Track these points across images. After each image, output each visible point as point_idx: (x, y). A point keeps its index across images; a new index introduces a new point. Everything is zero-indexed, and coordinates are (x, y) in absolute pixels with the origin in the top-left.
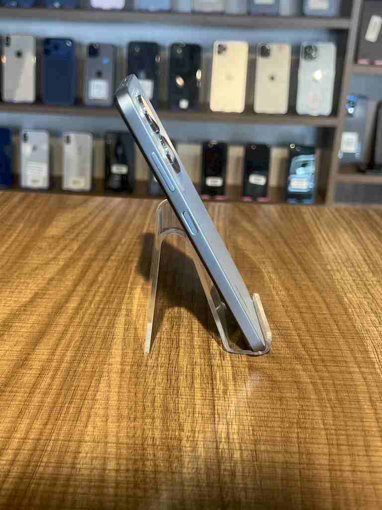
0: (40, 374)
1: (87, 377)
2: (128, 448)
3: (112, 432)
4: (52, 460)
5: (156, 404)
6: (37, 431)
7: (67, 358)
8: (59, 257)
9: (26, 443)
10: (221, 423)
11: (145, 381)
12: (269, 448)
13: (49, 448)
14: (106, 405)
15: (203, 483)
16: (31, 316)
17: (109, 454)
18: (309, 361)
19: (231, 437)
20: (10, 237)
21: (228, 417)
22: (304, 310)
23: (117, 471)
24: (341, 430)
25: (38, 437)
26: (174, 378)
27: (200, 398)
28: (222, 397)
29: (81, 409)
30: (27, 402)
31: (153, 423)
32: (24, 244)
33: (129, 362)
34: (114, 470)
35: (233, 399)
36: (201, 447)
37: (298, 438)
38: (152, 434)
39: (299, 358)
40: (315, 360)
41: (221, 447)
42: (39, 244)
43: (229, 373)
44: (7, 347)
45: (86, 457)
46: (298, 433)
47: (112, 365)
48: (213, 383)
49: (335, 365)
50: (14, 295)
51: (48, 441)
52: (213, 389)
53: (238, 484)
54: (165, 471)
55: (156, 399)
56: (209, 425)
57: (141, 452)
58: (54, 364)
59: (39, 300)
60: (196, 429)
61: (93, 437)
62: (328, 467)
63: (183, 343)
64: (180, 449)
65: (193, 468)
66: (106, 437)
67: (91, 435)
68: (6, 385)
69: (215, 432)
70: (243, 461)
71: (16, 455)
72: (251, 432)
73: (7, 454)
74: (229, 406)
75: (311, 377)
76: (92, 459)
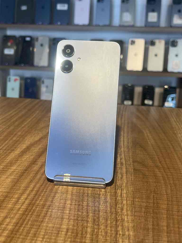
0: (41, 167)
2: (77, 196)
4: (43, 199)
6: (38, 188)
9: (33, 192)
10: (119, 189)
12: (139, 200)
13: (42, 194)
15: (108, 211)
16: (39, 145)
17: (68, 198)
18: (162, 168)
19: (123, 195)
20: (33, 116)
21: (122, 187)
22: (162, 148)
23: (71, 204)
24: (174, 195)
25: (38, 190)
28: (120, 180)
30: (34, 177)
32: (38, 118)
34: (69, 204)
35: (125, 181)
36: (109, 198)
37: (153, 197)
39: (157, 167)
40: (165, 168)
41: (118, 198)
43: (124, 171)
44: (28, 157)
45: (57, 199)
46: (154, 195)
49: (174, 170)
50: (33, 137)
51: (42, 192)
53: (124, 213)
54: (93, 205)
56: (113, 190)
57: (82, 198)
62: (166, 209)
64: (100, 198)
65: (104, 206)
66: (67, 192)
67: (61, 191)
68: (26, 170)
69: (116, 193)
70: (127, 204)
71: (28, 196)
72: (132, 194)
73: (24, 196)
74: (123, 183)
75: (162, 174)
76: (60, 199)
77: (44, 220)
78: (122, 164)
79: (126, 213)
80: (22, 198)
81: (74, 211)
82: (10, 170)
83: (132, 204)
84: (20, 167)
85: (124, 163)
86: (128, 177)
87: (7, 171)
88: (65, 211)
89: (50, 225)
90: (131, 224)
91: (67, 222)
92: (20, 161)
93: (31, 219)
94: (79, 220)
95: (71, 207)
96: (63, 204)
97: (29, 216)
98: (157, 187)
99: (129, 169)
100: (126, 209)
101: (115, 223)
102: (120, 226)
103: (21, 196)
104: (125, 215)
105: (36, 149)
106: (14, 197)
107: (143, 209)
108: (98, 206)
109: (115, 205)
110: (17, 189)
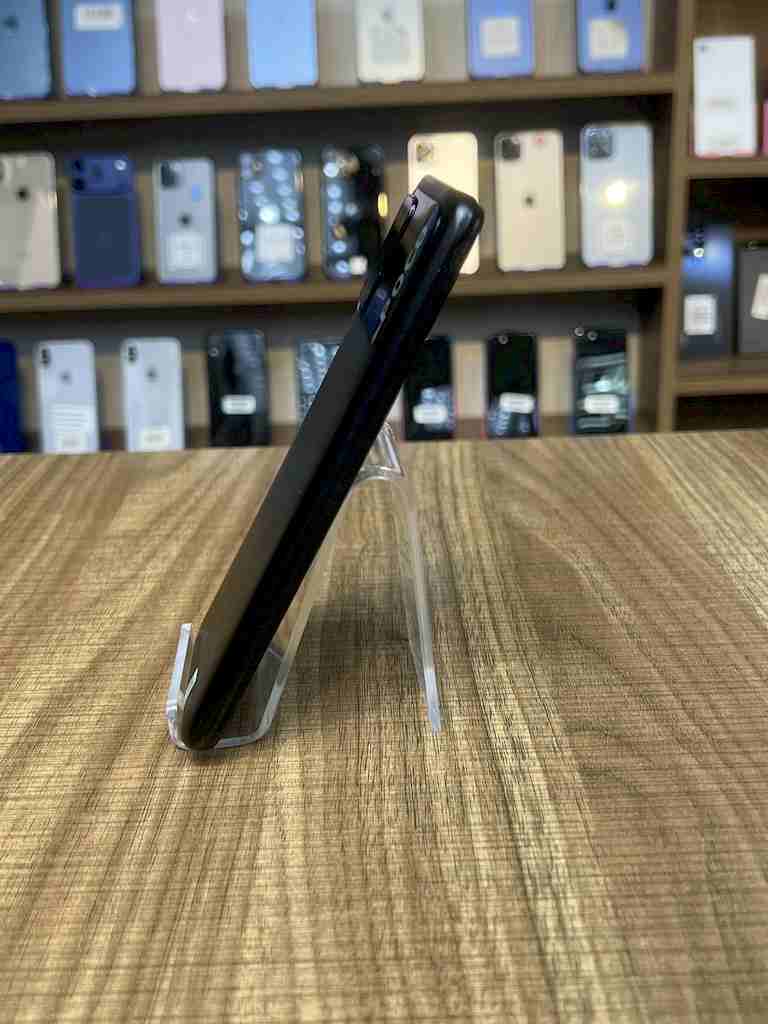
0: (127, 822)
1: (230, 819)
2: (345, 969)
3: (302, 936)
4: (176, 1011)
5: (391, 867)
6: (135, 946)
8: (143, 573)
9: (115, 975)
10: (540, 896)
11: (359, 818)
12: (657, 943)
13: (166, 985)
14: (280, 877)
16: (95, 700)
17: (302, 986)
18: (709, 745)
19: (569, 926)
21: (555, 881)
22: (675, 641)
25: (137, 961)
26: (421, 807)
27: (484, 844)
28: (534, 840)
29: (226, 891)
30: (103, 889)
31: (390, 909)
32: (65, 553)
33: (318, 780)
35: (557, 842)
36: (506, 954)
37: (717, 915)
38: (392, 935)
39: (682, 741)
40: (720, 742)
41: (549, 949)
42: (98, 552)
43: (539, 785)
44: (50, 770)
45: (250, 998)
46: (714, 903)
47: (282, 788)
48: (508, 812)
50: (57, 658)
51: (162, 969)
52: (510, 822)
54: (433, 1013)
55: (389, 855)
56: (516, 902)
57: (371, 976)
58: (156, 797)
59: (109, 665)
60: (488, 915)
61: (261, 950)
64: (460, 963)
65: (494, 1004)
66: (290, 950)
67: (256, 947)
68: (55, 851)
69: (531, 917)
70: (603, 977)
71: (93, 1006)
72: (611, 912)
73: (73, 1006)
74: (552, 858)
75: (719, 780)
76: (266, 1000)
78: (518, 748)
83: (628, 969)
84: (23, 833)
85: (530, 740)
86: (565, 817)
98: (715, 853)
99: (560, 774)
100: (604, 1007)
107: (689, 993)
108: (462, 1008)
109: (546, 992)
110: (30, 970)
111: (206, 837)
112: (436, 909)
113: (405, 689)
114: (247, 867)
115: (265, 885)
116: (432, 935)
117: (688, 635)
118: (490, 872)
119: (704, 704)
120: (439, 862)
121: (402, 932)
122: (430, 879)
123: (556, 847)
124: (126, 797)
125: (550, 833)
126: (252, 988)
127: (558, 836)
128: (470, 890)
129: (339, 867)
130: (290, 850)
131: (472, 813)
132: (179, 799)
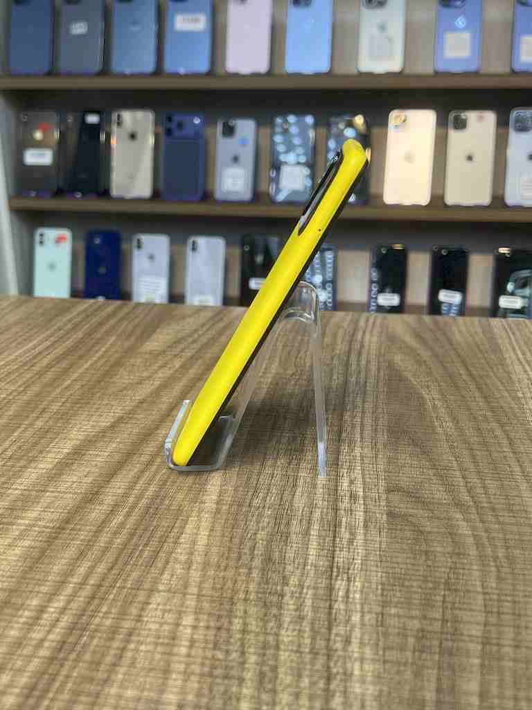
0: (111, 511)
1: (171, 516)
2: (213, 602)
3: (194, 581)
4: (114, 611)
5: (256, 552)
6: (99, 575)
7: (149, 493)
8: (156, 375)
9: (85, 588)
10: (340, 578)
11: (246, 524)
12: (401, 612)
13: (112, 597)
14: (190, 550)
15: (305, 648)
16: (110, 443)
17: (187, 607)
18: (473, 509)
19: (351, 596)
20: (97, 352)
21: (350, 571)
22: (475, 447)
23: (195, 627)
24: (506, 595)
25: (98, 582)
26: (284, 523)
27: (315, 547)
28: (346, 548)
29: (158, 553)
30: (89, 544)
31: (250, 573)
32: (112, 360)
33: (227, 501)
34: (190, 626)
35: (360, 551)
36: (309, 606)
37: (444, 602)
38: (246, 587)
39: (459, 504)
40: (482, 508)
41: (336, 606)
42: (132, 361)
43: (359, 519)
44: (75, 479)
45: (156, 609)
46: (444, 596)
47: (205, 503)
48: (335, 531)
49: (511, 514)
50: (94, 418)
51: (111, 589)
52: (335, 537)
53: (353, 652)
54: (257, 630)
55: (257, 546)
56: (324, 580)
57: (227, 607)
58: (131, 499)
59: (123, 425)
60: (305, 584)
61: (170, 586)
62: (480, 640)
63: (302, 481)
64: (281, 607)
65: (294, 630)
66: (186, 588)
67: (167, 584)
68: (67, 522)
69: (330, 588)
70: (363, 625)
71: (69, 602)
72: (379, 592)
73: (58, 601)
74: (353, 559)
75: (474, 529)
76: (164, 611)
77: (113, 677)
78: (353, 497)
79: (359, 652)
80: (51, 607)
81: (204, 648)
82: (22, 522)
83: (379, 623)
84: (52, 510)
85: (362, 493)
86: (369, 538)
87: (12, 524)
88: (176, 650)
89: (129, 693)
90: (371, 688)
91: (179, 683)
92: (52, 492)
93: (75, 674)
94: (216, 677)
95: (195, 636)
96: (171, 627)
97: (68, 664)
98: (455, 569)
99: (374, 515)
100: (358, 641)
101: (325, 684)
102: (338, 694)
103: (50, 600)
104: (355, 660)
105: (100, 456)
106: (28, 605)
107: (411, 641)
108: (274, 630)
109: (326, 629)
110: (39, 580)
111: (155, 523)
112: (275, 577)
113: (294, 457)
114: (173, 543)
115: (181, 554)
116: (269, 591)
117: (485, 444)
118: (314, 562)
119: (479, 485)
120: (285, 553)
121: (252, 587)
122: (277, 561)
123: (358, 553)
124: (115, 498)
125: (357, 546)
126: (159, 604)
127: (361, 548)
128: (299, 570)
129: (226, 549)
130: (200, 536)
131: (313, 529)
132: (144, 501)
